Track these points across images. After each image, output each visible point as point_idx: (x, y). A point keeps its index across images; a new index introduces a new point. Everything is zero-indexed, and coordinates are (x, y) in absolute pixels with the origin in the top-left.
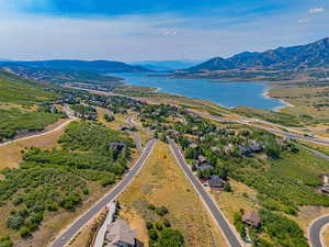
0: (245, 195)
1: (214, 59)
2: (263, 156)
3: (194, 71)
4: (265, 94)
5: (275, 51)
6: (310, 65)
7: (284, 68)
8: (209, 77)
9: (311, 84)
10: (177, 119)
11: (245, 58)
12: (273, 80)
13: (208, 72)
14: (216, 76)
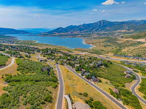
0: (106, 83)
1: (59, 28)
2: (103, 67)
3: (51, 33)
4: (84, 42)
5: (83, 25)
6: (96, 31)
7: (87, 32)
8: (58, 36)
9: (99, 38)
10: (59, 55)
11: (72, 28)
12: (84, 37)
13: (57, 34)
14: (61, 35)
